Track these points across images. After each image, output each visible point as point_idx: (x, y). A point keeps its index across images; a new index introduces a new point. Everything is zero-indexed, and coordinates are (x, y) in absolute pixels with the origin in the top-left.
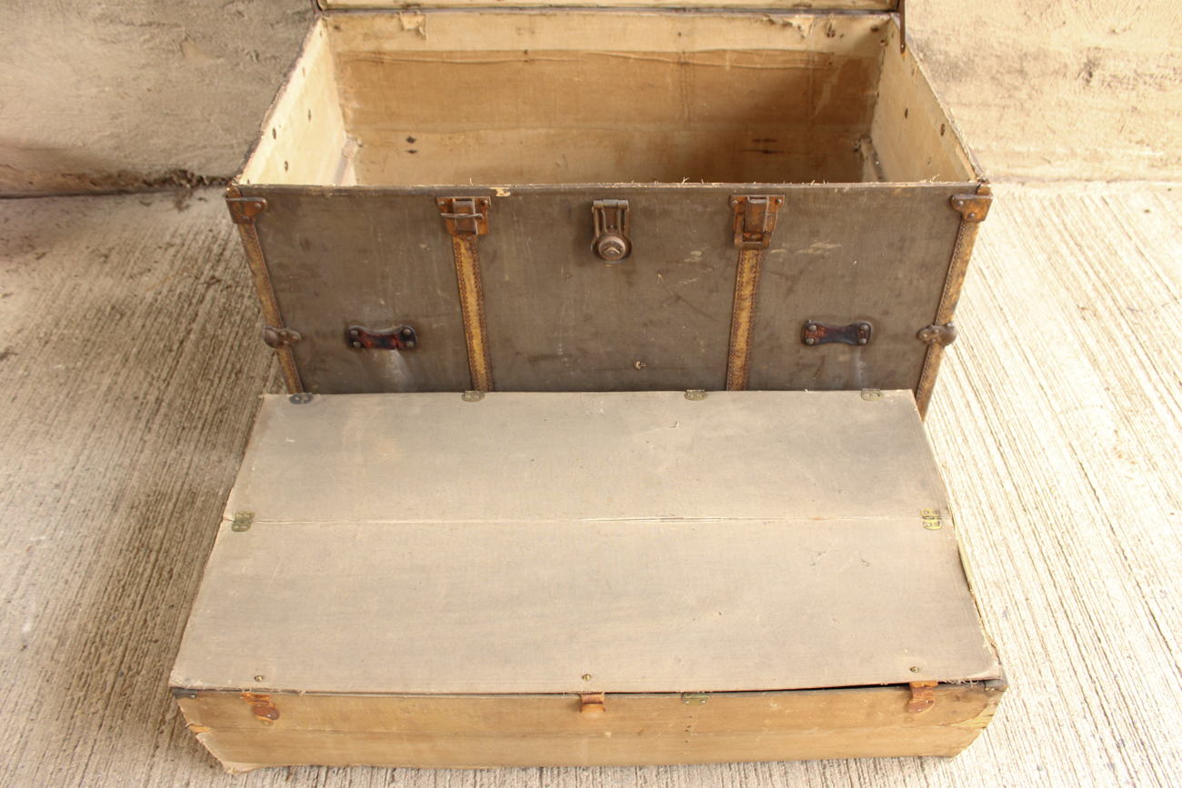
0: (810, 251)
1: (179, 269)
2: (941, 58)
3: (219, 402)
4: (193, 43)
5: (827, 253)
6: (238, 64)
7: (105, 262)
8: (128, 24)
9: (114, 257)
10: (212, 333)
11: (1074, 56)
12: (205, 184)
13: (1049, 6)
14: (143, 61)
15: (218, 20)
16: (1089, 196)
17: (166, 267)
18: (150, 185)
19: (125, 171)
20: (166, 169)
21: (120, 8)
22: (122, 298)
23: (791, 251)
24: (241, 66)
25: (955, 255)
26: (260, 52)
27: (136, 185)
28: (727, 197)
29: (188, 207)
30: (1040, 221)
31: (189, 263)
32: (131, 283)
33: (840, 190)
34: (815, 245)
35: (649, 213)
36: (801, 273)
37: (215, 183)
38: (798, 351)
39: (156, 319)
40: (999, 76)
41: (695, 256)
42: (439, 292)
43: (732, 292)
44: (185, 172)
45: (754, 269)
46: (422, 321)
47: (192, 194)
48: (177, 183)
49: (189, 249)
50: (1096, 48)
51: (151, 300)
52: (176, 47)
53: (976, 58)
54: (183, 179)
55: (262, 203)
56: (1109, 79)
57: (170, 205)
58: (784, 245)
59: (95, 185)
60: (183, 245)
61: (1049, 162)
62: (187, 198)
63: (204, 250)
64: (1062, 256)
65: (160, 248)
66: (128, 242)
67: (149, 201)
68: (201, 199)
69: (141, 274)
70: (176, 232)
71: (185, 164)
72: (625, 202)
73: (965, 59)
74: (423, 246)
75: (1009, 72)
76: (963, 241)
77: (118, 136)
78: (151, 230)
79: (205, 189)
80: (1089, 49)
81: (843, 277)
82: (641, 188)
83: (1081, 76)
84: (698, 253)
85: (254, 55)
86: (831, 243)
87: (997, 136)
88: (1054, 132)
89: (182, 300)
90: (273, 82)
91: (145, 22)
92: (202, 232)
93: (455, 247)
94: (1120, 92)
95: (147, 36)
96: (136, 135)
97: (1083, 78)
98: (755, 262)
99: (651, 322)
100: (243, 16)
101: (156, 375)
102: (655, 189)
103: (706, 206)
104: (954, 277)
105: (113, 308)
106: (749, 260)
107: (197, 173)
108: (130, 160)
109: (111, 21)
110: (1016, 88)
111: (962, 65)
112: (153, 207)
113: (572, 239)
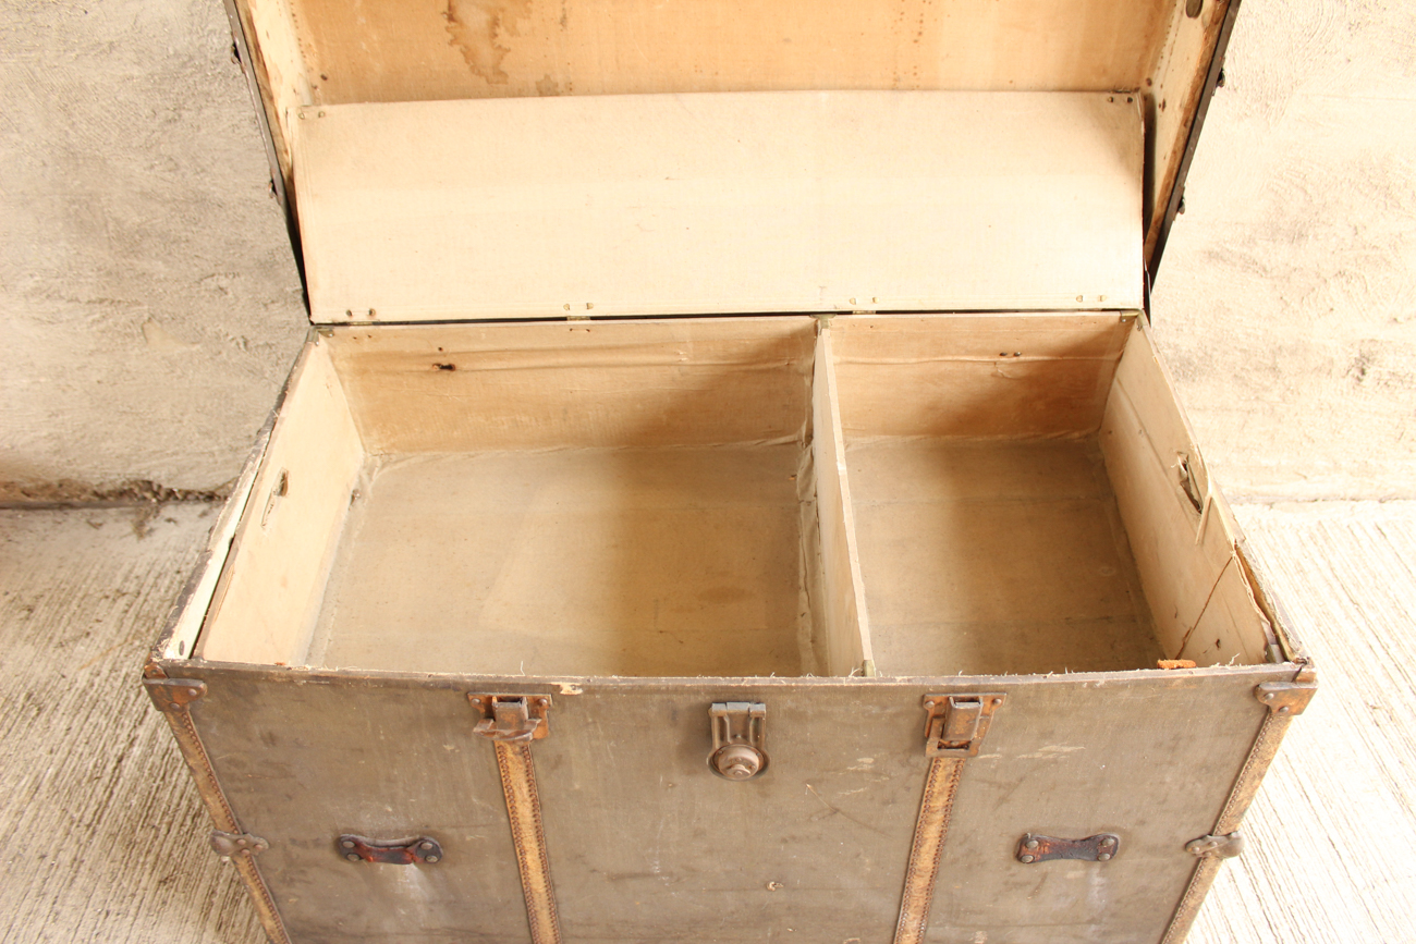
0: (1037, 755)
1: (129, 634)
2: (1169, 352)
3: (164, 867)
4: (159, 325)
5: (1063, 757)
6: (220, 353)
7: (28, 618)
8: (71, 301)
9: (42, 612)
10: (165, 745)
11: (1343, 349)
12: (177, 498)
13: (1313, 289)
14: (92, 347)
15: (192, 297)
16: (1359, 523)
17: (112, 629)
18: (102, 497)
19: (68, 480)
20: (124, 480)
21: (59, 280)
22: (44, 680)
23: (1009, 756)
24: (224, 354)
25: (1252, 753)
26: (249, 338)
27: (84, 497)
28: (918, 696)
29: (151, 531)
30: (1299, 564)
31: (144, 625)
32: (60, 655)
33: (1091, 685)
34: (1045, 749)
35: (796, 716)
36: (1021, 780)
37: (190, 497)
38: (1009, 868)
39: (88, 718)
40: (1243, 374)
41: (863, 763)
42: (474, 800)
43: (917, 802)
44: (150, 483)
45: (952, 778)
46: (448, 831)
47: (158, 512)
48: (140, 496)
49: (145, 600)
50: (1372, 341)
51: (84, 683)
52: (136, 330)
53: (1215, 353)
54: (147, 491)
55: (197, 688)
56: (1387, 377)
57: (127, 527)
58: (998, 749)
59: (28, 495)
60: (139, 593)
61: (1305, 477)
62: (151, 518)
63: (167, 604)
64: (1335, 621)
65: (107, 597)
66: (63, 586)
67: (99, 521)
68: (169, 520)
69: (75, 640)
70: (131, 572)
71: (149, 474)
72: (761, 708)
73: (1200, 354)
74: (449, 748)
75: (1257, 369)
76: (1266, 737)
77: (59, 438)
78: (97, 567)
79: (177, 505)
80: (1363, 341)
81: (1083, 783)
82: (787, 687)
83: (1350, 373)
84: (871, 760)
85: (241, 341)
86: (1069, 745)
87: (1238, 447)
88: (1313, 441)
89: (128, 686)
90: (267, 375)
91: (93, 298)
92: (166, 574)
93: (497, 751)
94: (1400, 393)
95: (97, 316)
96: (83, 437)
97: (1353, 376)
98: (954, 769)
99: (794, 838)
100: (226, 293)
101: (77, 816)
102: (807, 687)
103: (884, 708)
104: (1248, 780)
105: (29, 696)
106: (944, 768)
107: (166, 486)
108: (75, 466)
109: (48, 297)
110: (1266, 389)
111: (1196, 361)
112: (104, 530)
113: (677, 743)
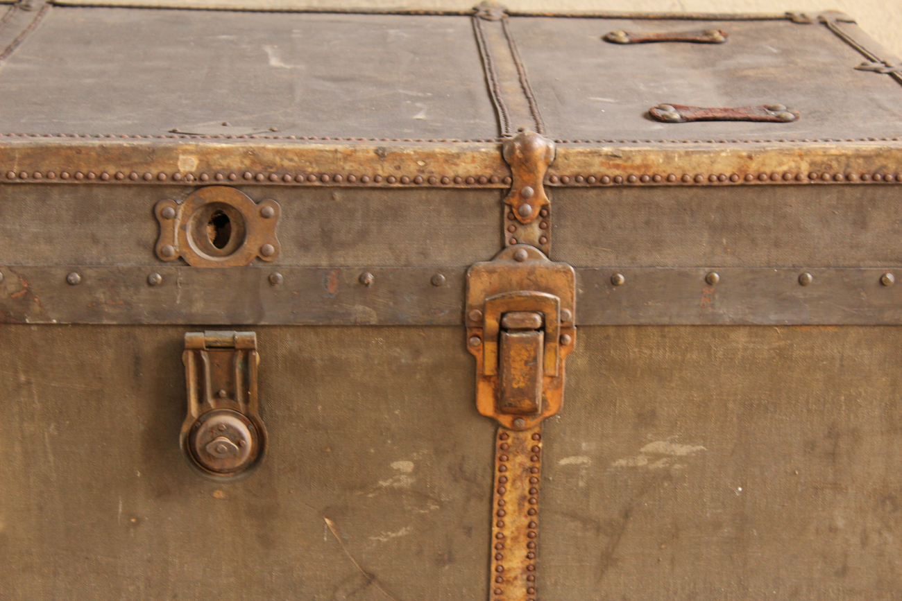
0: (642, 462)
5: (677, 466)
23: (602, 461)
34: (650, 447)
36: (626, 515)
41: (399, 471)
43: (484, 561)
45: (527, 506)
58: (585, 446)
72: (251, 334)
81: (717, 526)
84: (406, 466)
86: (682, 441)
103: (417, 353)
106: (514, 481)
113: (142, 427)
